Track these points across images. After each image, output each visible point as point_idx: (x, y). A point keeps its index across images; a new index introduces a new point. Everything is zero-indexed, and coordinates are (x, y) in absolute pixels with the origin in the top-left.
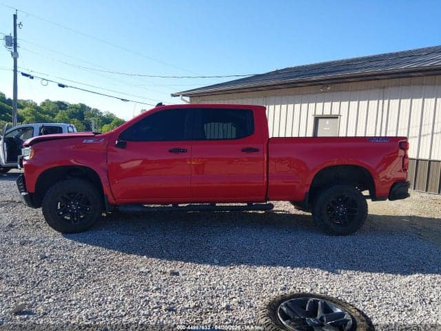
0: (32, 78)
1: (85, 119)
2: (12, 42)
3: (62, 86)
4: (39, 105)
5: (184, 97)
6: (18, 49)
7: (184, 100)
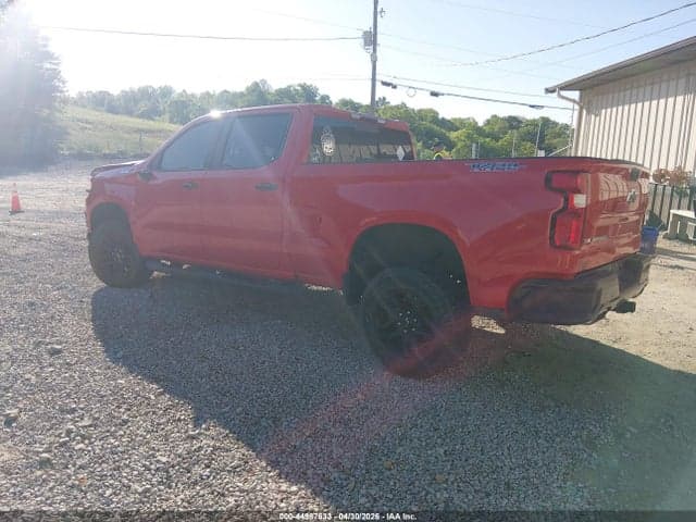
0: (395, 87)
1: (547, 142)
2: (371, 39)
3: (434, 94)
4: (480, 124)
5: (563, 93)
6: (378, 48)
7: (563, 98)
